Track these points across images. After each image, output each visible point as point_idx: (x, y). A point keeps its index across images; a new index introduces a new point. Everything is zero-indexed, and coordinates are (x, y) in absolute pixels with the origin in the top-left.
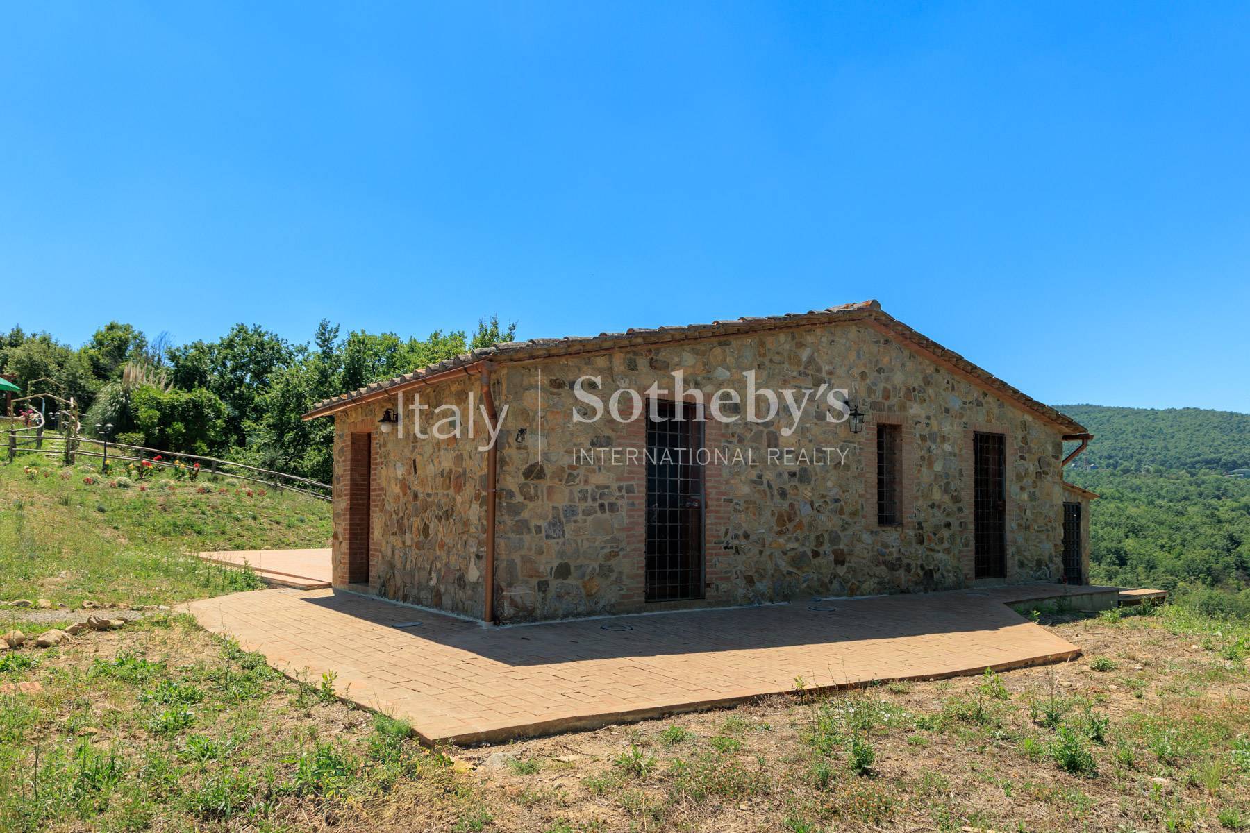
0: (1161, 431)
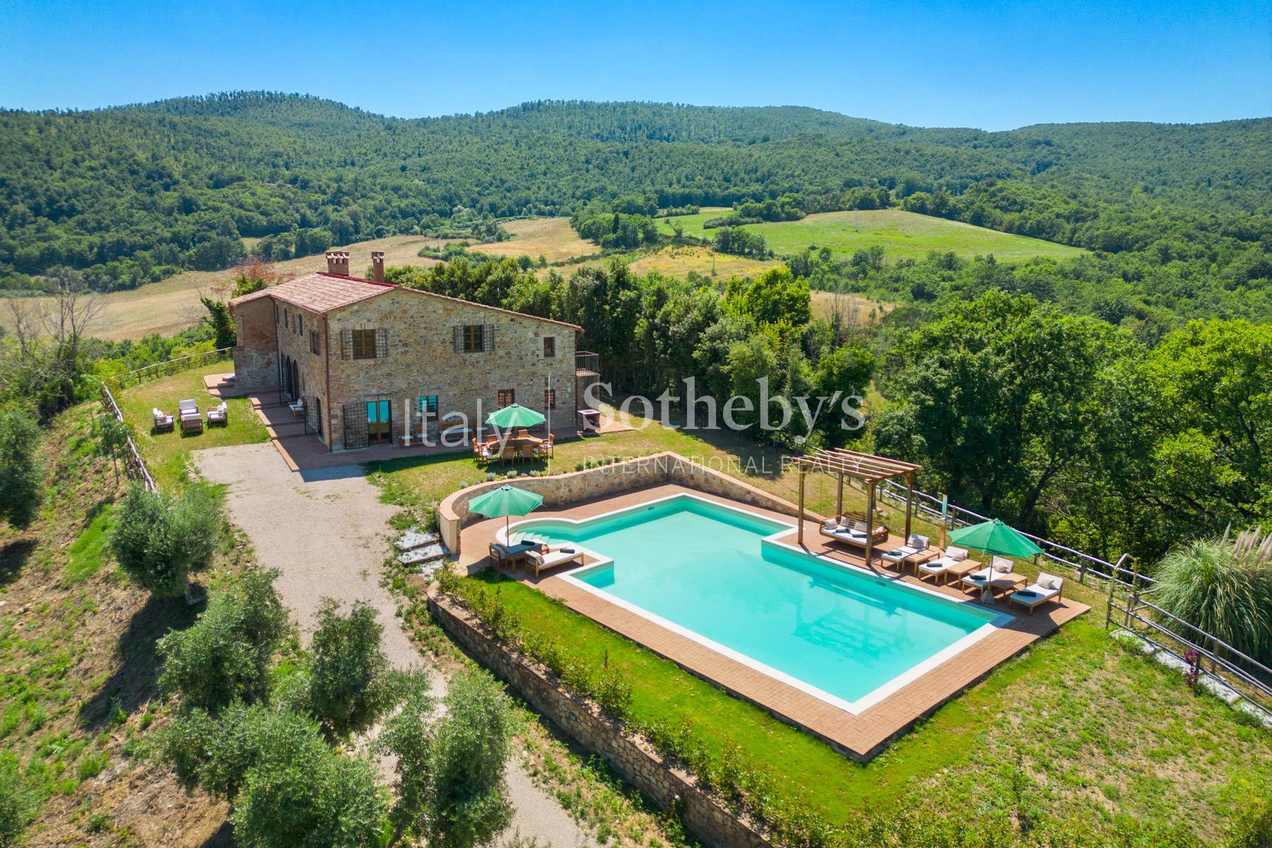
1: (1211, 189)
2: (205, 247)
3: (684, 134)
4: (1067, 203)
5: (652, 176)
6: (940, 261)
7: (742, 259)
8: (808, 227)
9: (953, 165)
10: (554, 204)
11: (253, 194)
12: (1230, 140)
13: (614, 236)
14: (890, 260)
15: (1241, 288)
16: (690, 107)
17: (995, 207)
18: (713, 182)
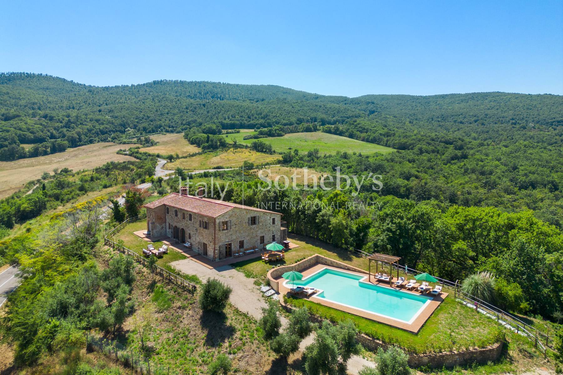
0: (535, 106)
1: (433, 122)
2: (5, 150)
3: (227, 96)
4: (383, 129)
5: (216, 115)
6: (341, 155)
7: (263, 154)
8: (287, 140)
9: (338, 112)
10: (173, 127)
11: (26, 123)
12: (438, 103)
13: (208, 144)
14: (321, 154)
15: (449, 164)
16: (228, 84)
17: (357, 131)
18: (243, 118)
